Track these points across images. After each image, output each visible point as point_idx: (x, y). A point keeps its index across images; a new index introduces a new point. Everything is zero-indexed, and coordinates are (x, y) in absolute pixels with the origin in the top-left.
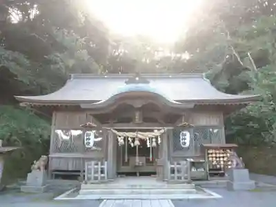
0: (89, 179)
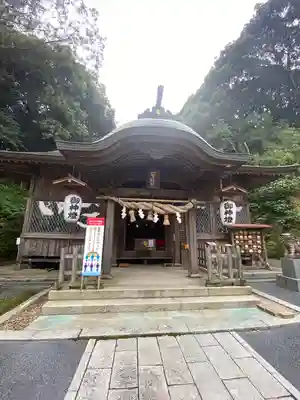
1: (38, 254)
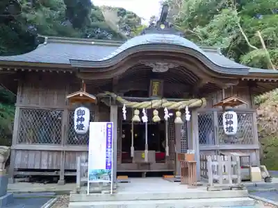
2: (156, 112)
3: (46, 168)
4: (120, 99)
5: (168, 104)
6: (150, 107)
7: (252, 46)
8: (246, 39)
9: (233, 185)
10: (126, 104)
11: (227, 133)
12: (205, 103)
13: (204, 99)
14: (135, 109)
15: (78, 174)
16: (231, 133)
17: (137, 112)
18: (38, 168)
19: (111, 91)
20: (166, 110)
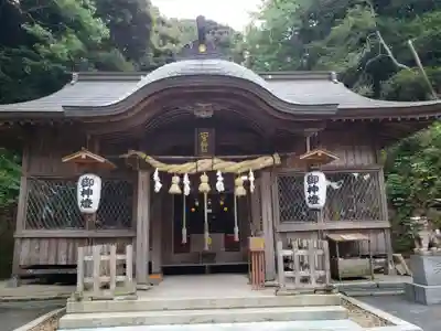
0: (87, 288)
1: (41, 263)
2: (204, 178)
3: (64, 263)
4: (150, 160)
5: (222, 165)
6: (194, 171)
7: (400, 65)
8: (391, 55)
9: (318, 286)
10: (159, 166)
11: (310, 206)
12: (278, 162)
13: (276, 156)
14: (173, 175)
15: (80, 271)
16: (315, 206)
17: (176, 179)
18: (53, 263)
19: (137, 149)
20: (219, 173)
